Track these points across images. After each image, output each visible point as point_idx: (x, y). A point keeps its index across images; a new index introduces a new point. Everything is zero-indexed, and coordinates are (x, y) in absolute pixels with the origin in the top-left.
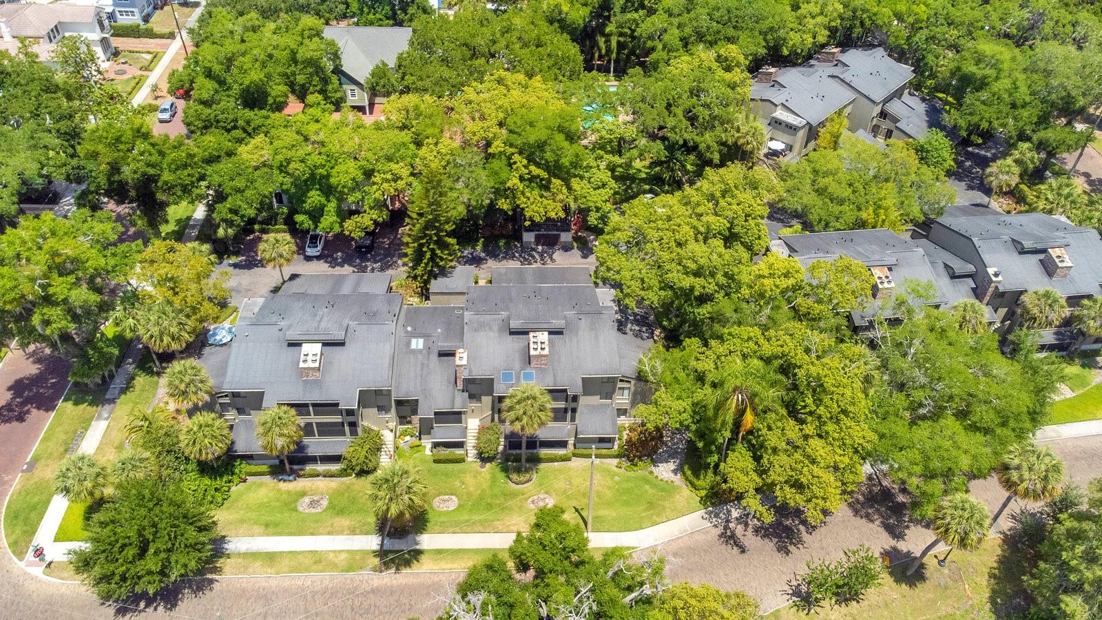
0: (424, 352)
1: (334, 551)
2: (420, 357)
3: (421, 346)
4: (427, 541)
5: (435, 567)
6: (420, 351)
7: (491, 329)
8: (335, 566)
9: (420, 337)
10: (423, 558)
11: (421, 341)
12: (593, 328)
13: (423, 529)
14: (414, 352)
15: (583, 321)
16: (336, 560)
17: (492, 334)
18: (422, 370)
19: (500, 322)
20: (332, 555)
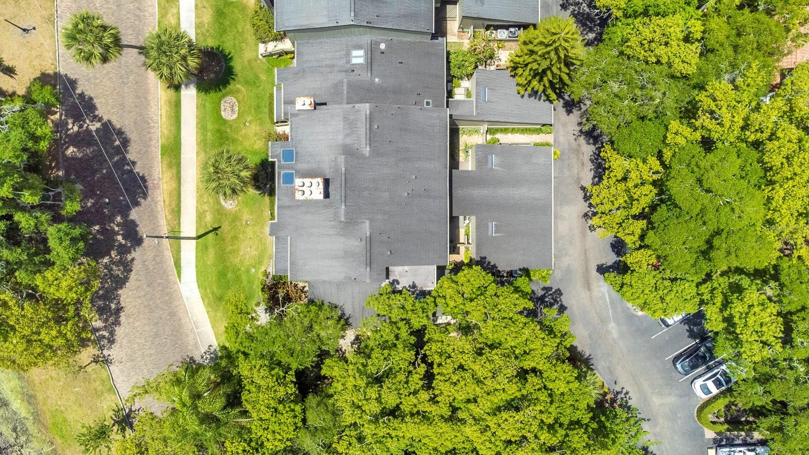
0: (348, 66)
1: (179, 13)
2: (343, 62)
3: (355, 61)
4: (190, 95)
5: (163, 101)
6: (348, 62)
7: (347, 135)
8: (163, 16)
9: (366, 59)
10: (171, 92)
11: (361, 61)
12: (347, 254)
13: (200, 90)
14: (348, 55)
15: (357, 243)
16: (169, 15)
17: (341, 137)
18: (327, 66)
19: (356, 146)
20: (175, 11)
